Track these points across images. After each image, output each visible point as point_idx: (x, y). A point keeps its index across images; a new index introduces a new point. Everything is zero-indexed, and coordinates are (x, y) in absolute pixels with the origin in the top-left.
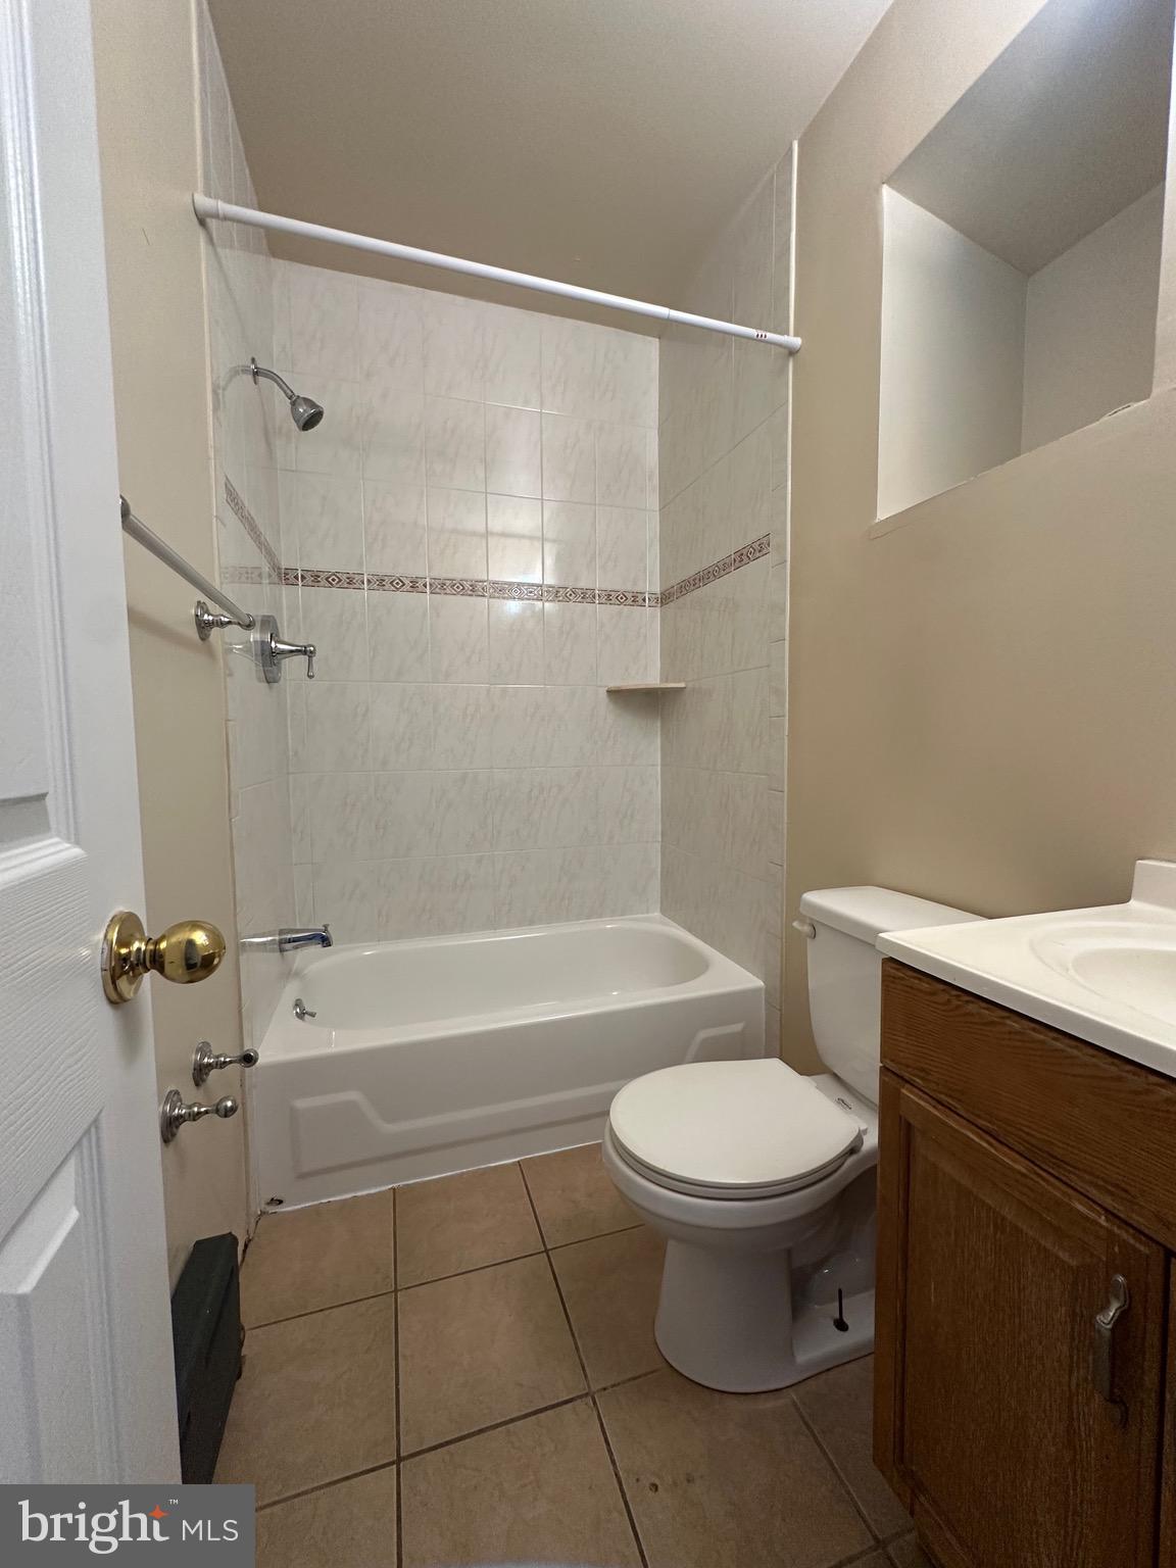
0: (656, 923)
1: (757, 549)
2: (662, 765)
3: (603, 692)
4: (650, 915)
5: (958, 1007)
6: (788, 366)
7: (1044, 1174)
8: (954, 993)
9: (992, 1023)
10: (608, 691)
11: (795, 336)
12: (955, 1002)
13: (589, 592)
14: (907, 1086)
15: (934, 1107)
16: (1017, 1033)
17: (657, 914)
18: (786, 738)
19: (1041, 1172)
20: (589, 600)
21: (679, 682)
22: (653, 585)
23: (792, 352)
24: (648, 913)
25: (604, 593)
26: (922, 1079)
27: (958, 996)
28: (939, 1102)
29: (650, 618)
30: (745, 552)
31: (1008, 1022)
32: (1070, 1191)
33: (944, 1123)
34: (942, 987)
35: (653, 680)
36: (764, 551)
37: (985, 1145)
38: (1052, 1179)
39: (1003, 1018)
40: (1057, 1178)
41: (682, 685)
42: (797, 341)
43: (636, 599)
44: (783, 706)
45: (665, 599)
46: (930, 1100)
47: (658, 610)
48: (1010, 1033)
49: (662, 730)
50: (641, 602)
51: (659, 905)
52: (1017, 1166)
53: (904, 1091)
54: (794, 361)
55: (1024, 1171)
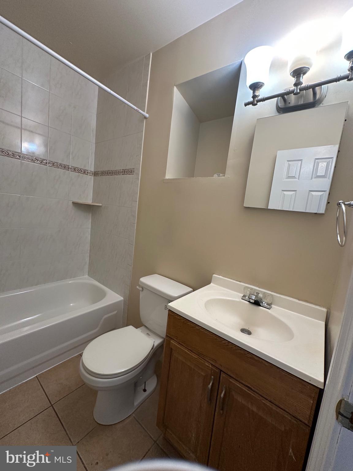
0: (86, 279)
1: (130, 172)
2: (91, 229)
3: (71, 203)
4: (85, 276)
5: (186, 323)
6: (144, 121)
7: (201, 358)
8: (185, 320)
9: (193, 327)
10: (73, 202)
11: (147, 113)
12: (185, 322)
13: (67, 166)
14: (172, 340)
15: (178, 345)
16: (198, 329)
17: (87, 276)
18: (135, 230)
19: (200, 358)
20: (67, 169)
21: (100, 203)
22: (92, 169)
23: (145, 118)
24: (83, 276)
25: (73, 168)
26: (176, 338)
27: (186, 320)
28: (179, 343)
29: (90, 179)
30: (126, 170)
31: (197, 327)
32: (205, 361)
33: (181, 349)
34: (182, 318)
35: (89, 201)
36: (132, 173)
37: (189, 353)
38: (202, 359)
39: (195, 326)
40: (203, 359)
41: (101, 205)
42: (147, 115)
43: (85, 172)
44: (135, 221)
45: (96, 174)
46: (177, 343)
47: (93, 177)
48: (196, 329)
49: (92, 218)
50: (87, 173)
51: (87, 273)
52: (195, 357)
53: (171, 341)
54: (146, 121)
55: (197, 358)
